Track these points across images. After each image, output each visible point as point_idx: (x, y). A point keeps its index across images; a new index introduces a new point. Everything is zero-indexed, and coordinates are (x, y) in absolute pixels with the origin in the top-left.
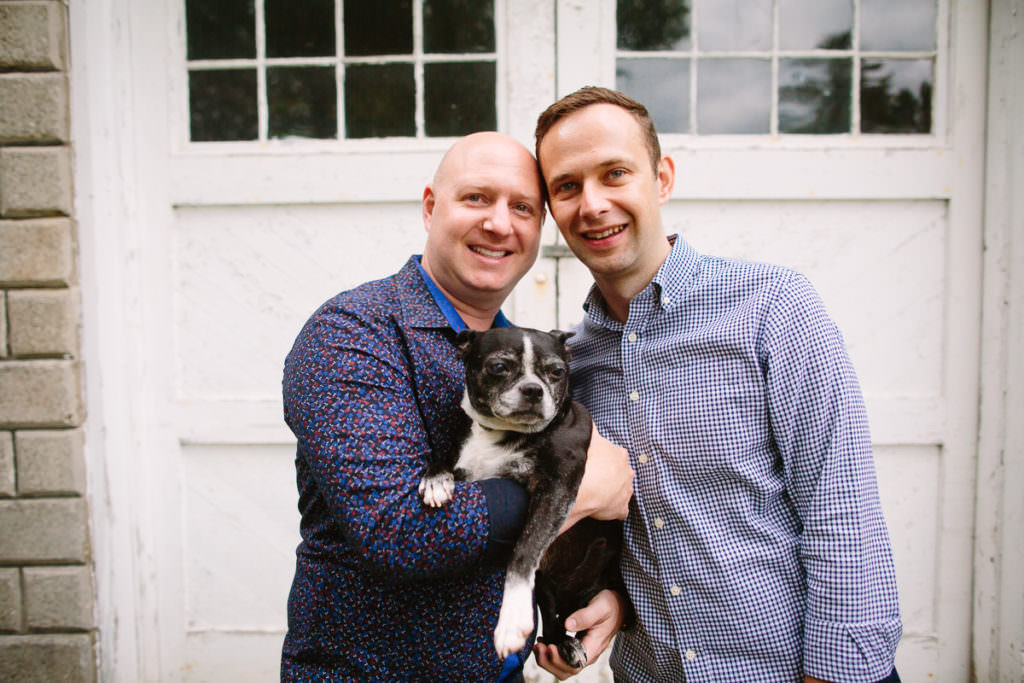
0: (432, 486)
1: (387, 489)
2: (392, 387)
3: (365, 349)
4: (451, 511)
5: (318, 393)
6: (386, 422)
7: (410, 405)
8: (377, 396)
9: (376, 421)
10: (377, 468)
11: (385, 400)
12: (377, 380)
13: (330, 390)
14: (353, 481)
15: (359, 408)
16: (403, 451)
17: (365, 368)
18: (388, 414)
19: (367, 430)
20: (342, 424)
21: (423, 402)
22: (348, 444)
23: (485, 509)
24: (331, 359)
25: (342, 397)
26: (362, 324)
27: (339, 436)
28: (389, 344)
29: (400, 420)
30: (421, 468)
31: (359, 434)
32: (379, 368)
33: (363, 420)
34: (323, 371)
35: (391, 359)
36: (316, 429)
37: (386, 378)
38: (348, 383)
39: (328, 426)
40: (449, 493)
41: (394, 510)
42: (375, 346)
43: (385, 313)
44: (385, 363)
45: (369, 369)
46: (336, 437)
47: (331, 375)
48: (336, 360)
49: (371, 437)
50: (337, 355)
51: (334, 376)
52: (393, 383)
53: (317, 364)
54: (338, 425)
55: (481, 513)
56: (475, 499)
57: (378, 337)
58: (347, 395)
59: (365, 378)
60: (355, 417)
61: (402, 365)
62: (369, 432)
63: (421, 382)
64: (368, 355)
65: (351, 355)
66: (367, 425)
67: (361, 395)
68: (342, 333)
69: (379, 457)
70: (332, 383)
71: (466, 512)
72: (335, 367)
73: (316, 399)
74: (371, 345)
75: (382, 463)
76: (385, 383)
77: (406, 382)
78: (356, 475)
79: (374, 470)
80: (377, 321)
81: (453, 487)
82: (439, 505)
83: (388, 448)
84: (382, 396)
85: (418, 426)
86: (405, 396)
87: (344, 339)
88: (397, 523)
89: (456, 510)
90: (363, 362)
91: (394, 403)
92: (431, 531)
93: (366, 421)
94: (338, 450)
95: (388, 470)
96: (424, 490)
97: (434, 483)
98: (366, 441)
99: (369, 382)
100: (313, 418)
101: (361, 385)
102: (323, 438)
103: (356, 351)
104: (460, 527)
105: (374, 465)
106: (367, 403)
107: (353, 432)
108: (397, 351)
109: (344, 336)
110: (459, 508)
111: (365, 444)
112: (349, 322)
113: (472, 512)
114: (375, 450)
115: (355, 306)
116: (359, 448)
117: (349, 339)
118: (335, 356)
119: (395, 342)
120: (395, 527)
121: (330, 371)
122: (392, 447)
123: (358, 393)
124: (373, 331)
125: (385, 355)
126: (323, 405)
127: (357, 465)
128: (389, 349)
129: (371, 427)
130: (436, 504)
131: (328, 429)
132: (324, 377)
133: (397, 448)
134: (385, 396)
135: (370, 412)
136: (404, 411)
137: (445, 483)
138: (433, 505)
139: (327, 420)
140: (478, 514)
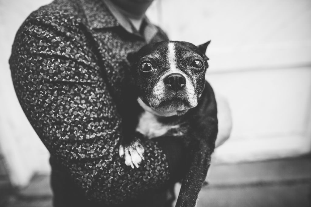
0: (129, 153)
1: (97, 160)
2: (89, 81)
3: (63, 54)
4: (145, 169)
5: (33, 92)
6: (88, 109)
7: (103, 91)
8: (79, 90)
9: (80, 109)
10: (88, 145)
11: (85, 92)
12: (76, 77)
13: (42, 89)
14: (72, 155)
15: (67, 101)
16: (104, 128)
17: (66, 70)
18: (89, 102)
19: (75, 118)
20: (55, 115)
21: (112, 85)
22: (63, 129)
23: (167, 164)
24: (38, 65)
25: (52, 94)
26: (58, 33)
27: (55, 124)
28: (82, 48)
29: (98, 104)
30: (118, 139)
31: (70, 121)
32: (77, 68)
33: (71, 110)
34: (33, 74)
35: (85, 59)
36: (38, 118)
37: (84, 75)
38: (54, 83)
39: (45, 116)
40: (141, 155)
41: (105, 174)
42: (72, 51)
43: (76, 22)
44: (82, 63)
45: (70, 70)
46: (53, 125)
47: (40, 77)
48: (42, 65)
49: (79, 122)
50: (42, 61)
51: (43, 78)
52: (89, 78)
53: (28, 69)
54: (53, 116)
55: (164, 167)
56: (159, 157)
57: (73, 43)
58: (56, 92)
59: (68, 77)
60: (64, 109)
61: (94, 62)
62: (77, 119)
63: (109, 72)
64: (67, 59)
65: (53, 60)
66: (75, 113)
67: (66, 91)
68: (43, 42)
69: (88, 136)
70: (42, 84)
71: (154, 169)
72: (42, 71)
73: (33, 96)
74: (68, 50)
75: (91, 141)
76: (83, 79)
77: (98, 74)
78: (73, 151)
79: (86, 147)
80: (70, 30)
81: (143, 151)
82: (137, 166)
83: (93, 128)
84: (82, 89)
85: (111, 105)
86: (99, 86)
87: (46, 48)
88: (109, 182)
89: (148, 169)
90: (64, 65)
91: (92, 93)
92: (133, 184)
93: (74, 110)
94: (56, 134)
95: (96, 145)
96: (124, 155)
97: (131, 150)
98: (76, 126)
99: (71, 80)
100: (33, 110)
101: (65, 83)
102: (44, 125)
103: (56, 57)
104: (152, 178)
105: (85, 143)
106: (72, 97)
107: (66, 120)
108: (89, 52)
109: (45, 45)
110: (150, 167)
111: (76, 128)
112: (47, 33)
113: (159, 168)
114: (84, 132)
115: (50, 19)
116: (72, 131)
117: (49, 47)
118: (40, 62)
119: (86, 45)
120: (107, 184)
121: (39, 74)
122: (96, 127)
123: (64, 90)
124: (67, 39)
125: (80, 57)
126: (39, 101)
127: (73, 144)
128: (83, 52)
129: (78, 115)
130: (134, 166)
131: (46, 118)
132: (35, 79)
133: (99, 127)
134: (85, 89)
135: (76, 103)
136: (101, 97)
137: (138, 148)
138: (133, 167)
139: (44, 112)
140: (163, 168)
